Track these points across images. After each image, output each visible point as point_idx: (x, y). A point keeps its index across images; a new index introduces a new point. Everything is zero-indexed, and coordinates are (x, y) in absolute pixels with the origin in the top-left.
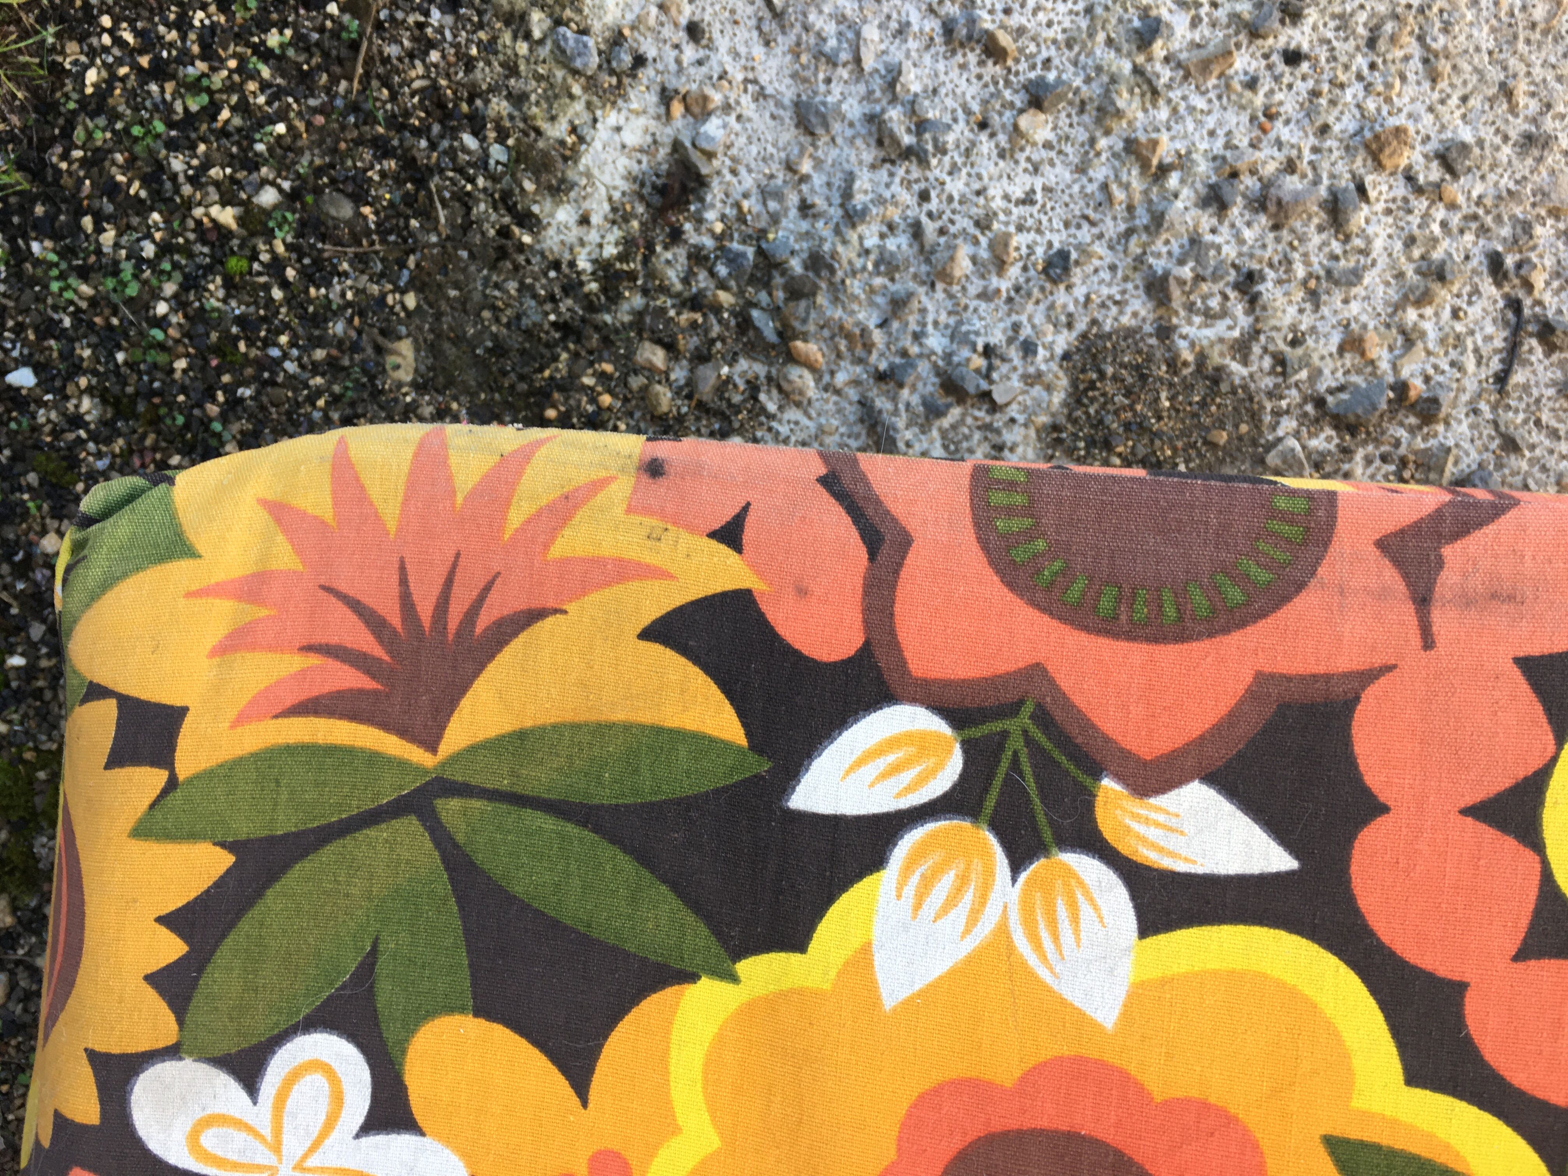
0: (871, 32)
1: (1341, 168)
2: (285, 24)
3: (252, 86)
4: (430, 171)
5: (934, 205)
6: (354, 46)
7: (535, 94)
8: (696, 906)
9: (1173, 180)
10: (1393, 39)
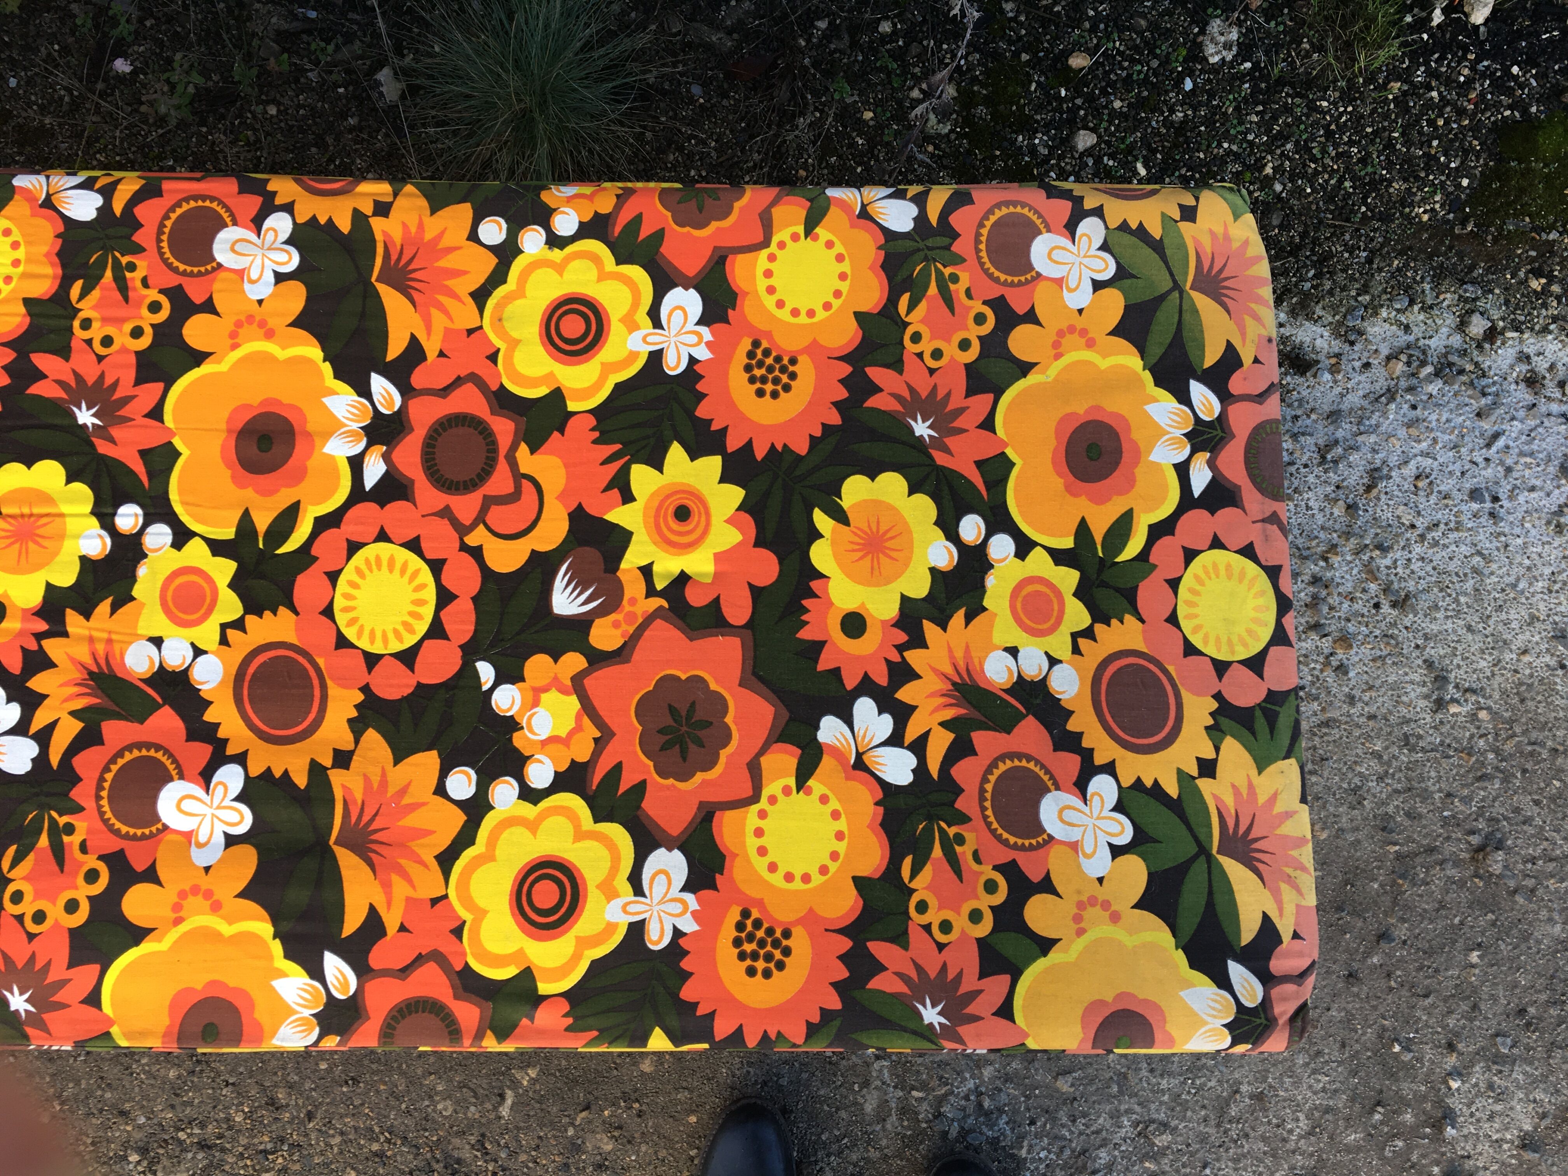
0: (1373, 438)
1: (1333, 627)
2: (1354, 188)
3: (1326, 176)
4: (1296, 257)
5: (1303, 470)
6: (1348, 220)
7: (1335, 300)
8: (1161, 359)
9: (1322, 563)
10: (1388, 644)
